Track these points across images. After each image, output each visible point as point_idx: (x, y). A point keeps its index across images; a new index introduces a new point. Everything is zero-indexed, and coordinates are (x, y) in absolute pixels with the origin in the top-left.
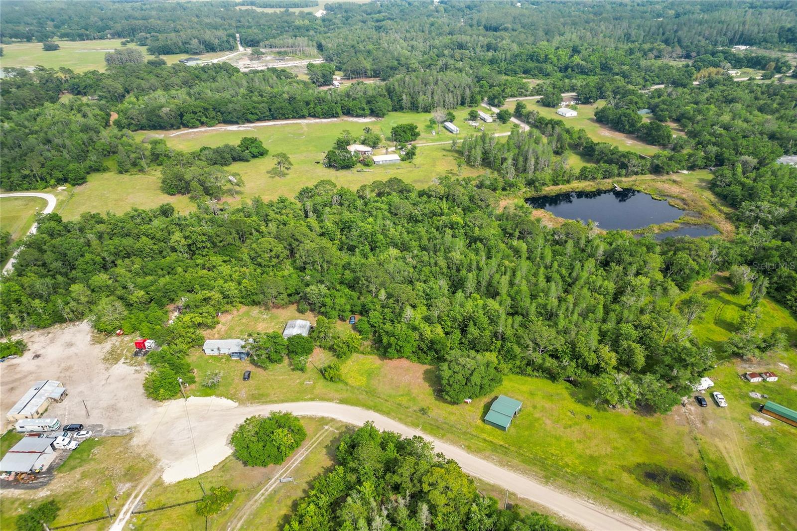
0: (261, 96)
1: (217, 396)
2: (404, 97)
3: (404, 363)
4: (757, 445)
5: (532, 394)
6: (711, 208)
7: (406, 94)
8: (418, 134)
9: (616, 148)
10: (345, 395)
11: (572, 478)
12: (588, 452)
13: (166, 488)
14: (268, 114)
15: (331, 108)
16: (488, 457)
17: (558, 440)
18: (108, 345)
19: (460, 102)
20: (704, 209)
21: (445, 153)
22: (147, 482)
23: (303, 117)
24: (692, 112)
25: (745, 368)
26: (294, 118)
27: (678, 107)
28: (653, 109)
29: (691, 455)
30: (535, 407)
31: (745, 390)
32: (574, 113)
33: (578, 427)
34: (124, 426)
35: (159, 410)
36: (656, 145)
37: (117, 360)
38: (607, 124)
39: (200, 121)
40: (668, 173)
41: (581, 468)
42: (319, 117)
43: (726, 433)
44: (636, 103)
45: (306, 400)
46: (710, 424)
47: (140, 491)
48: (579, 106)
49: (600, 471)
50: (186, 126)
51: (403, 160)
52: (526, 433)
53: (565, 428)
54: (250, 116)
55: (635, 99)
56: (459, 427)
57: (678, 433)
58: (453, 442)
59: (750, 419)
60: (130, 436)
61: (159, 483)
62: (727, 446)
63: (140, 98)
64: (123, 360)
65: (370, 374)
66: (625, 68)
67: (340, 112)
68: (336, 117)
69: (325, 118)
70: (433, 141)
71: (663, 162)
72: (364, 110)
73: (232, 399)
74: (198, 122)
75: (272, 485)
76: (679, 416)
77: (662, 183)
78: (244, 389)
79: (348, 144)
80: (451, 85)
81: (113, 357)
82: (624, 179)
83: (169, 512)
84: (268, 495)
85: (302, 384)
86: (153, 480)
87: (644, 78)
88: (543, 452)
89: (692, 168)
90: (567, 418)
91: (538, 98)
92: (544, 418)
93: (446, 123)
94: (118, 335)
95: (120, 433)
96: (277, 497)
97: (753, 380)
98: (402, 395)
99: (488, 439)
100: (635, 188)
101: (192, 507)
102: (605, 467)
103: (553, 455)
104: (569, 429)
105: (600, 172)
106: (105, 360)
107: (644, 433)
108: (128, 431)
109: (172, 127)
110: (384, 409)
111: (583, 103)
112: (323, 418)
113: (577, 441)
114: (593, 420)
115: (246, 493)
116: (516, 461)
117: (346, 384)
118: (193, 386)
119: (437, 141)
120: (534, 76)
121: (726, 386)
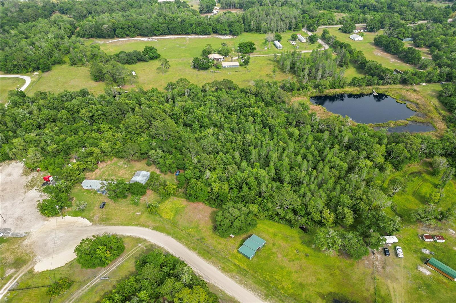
0: (165, 19)
1: (82, 217)
2: (252, 23)
3: (201, 206)
4: (417, 288)
5: (275, 235)
6: (435, 111)
7: (254, 22)
8: (255, 49)
9: (380, 65)
10: (157, 224)
11: (283, 298)
12: (300, 280)
13: (34, 275)
14: (167, 31)
15: (205, 29)
16: (234, 277)
17: (282, 269)
18: (30, 177)
19: (288, 28)
20: (429, 111)
21: (269, 62)
22: (24, 270)
23: (188, 34)
24: (440, 42)
25: (424, 231)
26: (183, 34)
27: (432, 37)
28: (414, 38)
29: (368, 290)
30: (274, 244)
31: (419, 247)
32: (361, 38)
33: (298, 261)
34: (23, 232)
35: (46, 222)
36: (409, 64)
37: (32, 187)
38: (381, 47)
39: (125, 33)
40: (411, 84)
41: (292, 291)
42: (198, 34)
43: (397, 277)
44: (404, 33)
45: (133, 225)
46: (388, 269)
47: (19, 275)
48: (365, 34)
49: (304, 294)
50: (118, 37)
51: (241, 65)
52: (263, 262)
53: (289, 261)
54: (156, 32)
55: (403, 30)
56: (222, 253)
57: (364, 273)
58: (215, 264)
59: (417, 268)
60: (23, 238)
61: (31, 272)
62: (395, 287)
63: (95, 17)
64: (35, 188)
65: (177, 212)
66: (403, 8)
67: (211, 31)
68: (208, 34)
69: (201, 35)
70: (264, 53)
71: (409, 77)
72: (226, 30)
73: (89, 220)
74: (124, 35)
75: (96, 281)
76: (368, 261)
77: (405, 91)
78: (98, 213)
79: (210, 53)
80: (284, 16)
81: (30, 185)
82: (380, 87)
83: (31, 291)
84: (91, 287)
85: (134, 214)
86: (28, 269)
87: (414, 15)
88: (270, 277)
89: (429, 82)
90: (293, 255)
91: (340, 26)
92: (278, 253)
93: (275, 42)
94: (38, 171)
95: (19, 236)
96: (96, 289)
97: (426, 240)
98: (193, 228)
99: (237, 263)
100: (386, 93)
101: (46, 289)
102: (308, 292)
103: (276, 279)
104: (292, 262)
105: (365, 81)
106: (26, 186)
107: (341, 271)
108: (24, 235)
109: (109, 37)
110: (179, 236)
111: (370, 31)
112: (140, 238)
113: (295, 272)
114: (310, 257)
115: (79, 284)
116: (251, 281)
117: (161, 217)
118: (70, 209)
119: (267, 53)
120: (342, 11)
121: (407, 242)
